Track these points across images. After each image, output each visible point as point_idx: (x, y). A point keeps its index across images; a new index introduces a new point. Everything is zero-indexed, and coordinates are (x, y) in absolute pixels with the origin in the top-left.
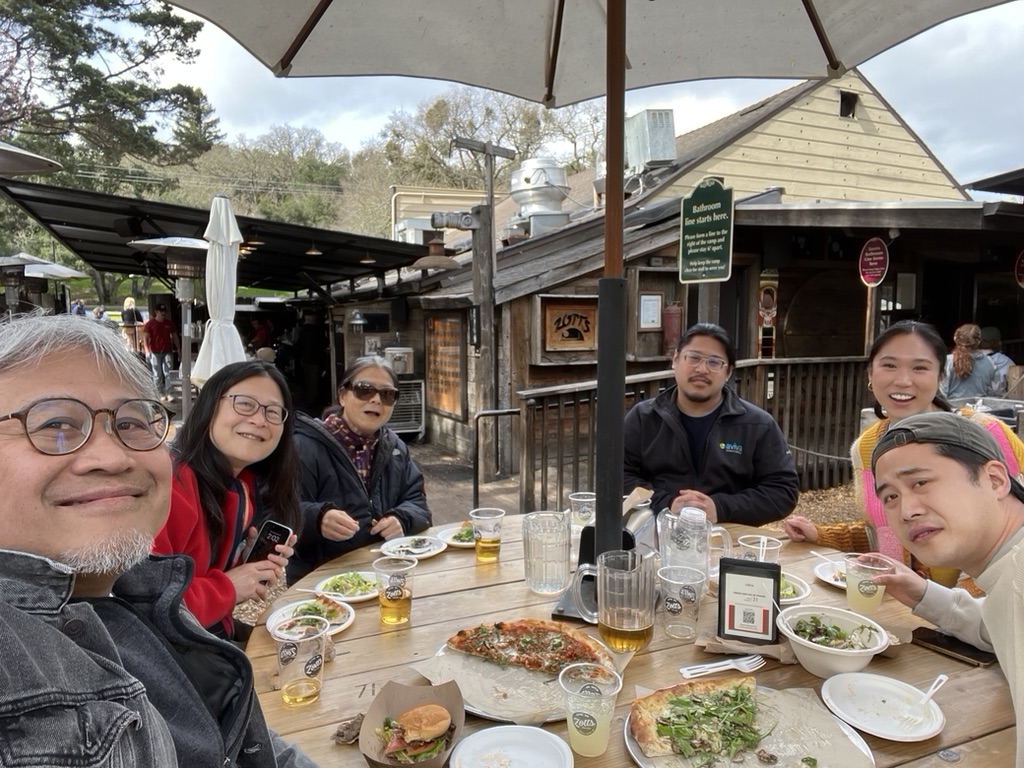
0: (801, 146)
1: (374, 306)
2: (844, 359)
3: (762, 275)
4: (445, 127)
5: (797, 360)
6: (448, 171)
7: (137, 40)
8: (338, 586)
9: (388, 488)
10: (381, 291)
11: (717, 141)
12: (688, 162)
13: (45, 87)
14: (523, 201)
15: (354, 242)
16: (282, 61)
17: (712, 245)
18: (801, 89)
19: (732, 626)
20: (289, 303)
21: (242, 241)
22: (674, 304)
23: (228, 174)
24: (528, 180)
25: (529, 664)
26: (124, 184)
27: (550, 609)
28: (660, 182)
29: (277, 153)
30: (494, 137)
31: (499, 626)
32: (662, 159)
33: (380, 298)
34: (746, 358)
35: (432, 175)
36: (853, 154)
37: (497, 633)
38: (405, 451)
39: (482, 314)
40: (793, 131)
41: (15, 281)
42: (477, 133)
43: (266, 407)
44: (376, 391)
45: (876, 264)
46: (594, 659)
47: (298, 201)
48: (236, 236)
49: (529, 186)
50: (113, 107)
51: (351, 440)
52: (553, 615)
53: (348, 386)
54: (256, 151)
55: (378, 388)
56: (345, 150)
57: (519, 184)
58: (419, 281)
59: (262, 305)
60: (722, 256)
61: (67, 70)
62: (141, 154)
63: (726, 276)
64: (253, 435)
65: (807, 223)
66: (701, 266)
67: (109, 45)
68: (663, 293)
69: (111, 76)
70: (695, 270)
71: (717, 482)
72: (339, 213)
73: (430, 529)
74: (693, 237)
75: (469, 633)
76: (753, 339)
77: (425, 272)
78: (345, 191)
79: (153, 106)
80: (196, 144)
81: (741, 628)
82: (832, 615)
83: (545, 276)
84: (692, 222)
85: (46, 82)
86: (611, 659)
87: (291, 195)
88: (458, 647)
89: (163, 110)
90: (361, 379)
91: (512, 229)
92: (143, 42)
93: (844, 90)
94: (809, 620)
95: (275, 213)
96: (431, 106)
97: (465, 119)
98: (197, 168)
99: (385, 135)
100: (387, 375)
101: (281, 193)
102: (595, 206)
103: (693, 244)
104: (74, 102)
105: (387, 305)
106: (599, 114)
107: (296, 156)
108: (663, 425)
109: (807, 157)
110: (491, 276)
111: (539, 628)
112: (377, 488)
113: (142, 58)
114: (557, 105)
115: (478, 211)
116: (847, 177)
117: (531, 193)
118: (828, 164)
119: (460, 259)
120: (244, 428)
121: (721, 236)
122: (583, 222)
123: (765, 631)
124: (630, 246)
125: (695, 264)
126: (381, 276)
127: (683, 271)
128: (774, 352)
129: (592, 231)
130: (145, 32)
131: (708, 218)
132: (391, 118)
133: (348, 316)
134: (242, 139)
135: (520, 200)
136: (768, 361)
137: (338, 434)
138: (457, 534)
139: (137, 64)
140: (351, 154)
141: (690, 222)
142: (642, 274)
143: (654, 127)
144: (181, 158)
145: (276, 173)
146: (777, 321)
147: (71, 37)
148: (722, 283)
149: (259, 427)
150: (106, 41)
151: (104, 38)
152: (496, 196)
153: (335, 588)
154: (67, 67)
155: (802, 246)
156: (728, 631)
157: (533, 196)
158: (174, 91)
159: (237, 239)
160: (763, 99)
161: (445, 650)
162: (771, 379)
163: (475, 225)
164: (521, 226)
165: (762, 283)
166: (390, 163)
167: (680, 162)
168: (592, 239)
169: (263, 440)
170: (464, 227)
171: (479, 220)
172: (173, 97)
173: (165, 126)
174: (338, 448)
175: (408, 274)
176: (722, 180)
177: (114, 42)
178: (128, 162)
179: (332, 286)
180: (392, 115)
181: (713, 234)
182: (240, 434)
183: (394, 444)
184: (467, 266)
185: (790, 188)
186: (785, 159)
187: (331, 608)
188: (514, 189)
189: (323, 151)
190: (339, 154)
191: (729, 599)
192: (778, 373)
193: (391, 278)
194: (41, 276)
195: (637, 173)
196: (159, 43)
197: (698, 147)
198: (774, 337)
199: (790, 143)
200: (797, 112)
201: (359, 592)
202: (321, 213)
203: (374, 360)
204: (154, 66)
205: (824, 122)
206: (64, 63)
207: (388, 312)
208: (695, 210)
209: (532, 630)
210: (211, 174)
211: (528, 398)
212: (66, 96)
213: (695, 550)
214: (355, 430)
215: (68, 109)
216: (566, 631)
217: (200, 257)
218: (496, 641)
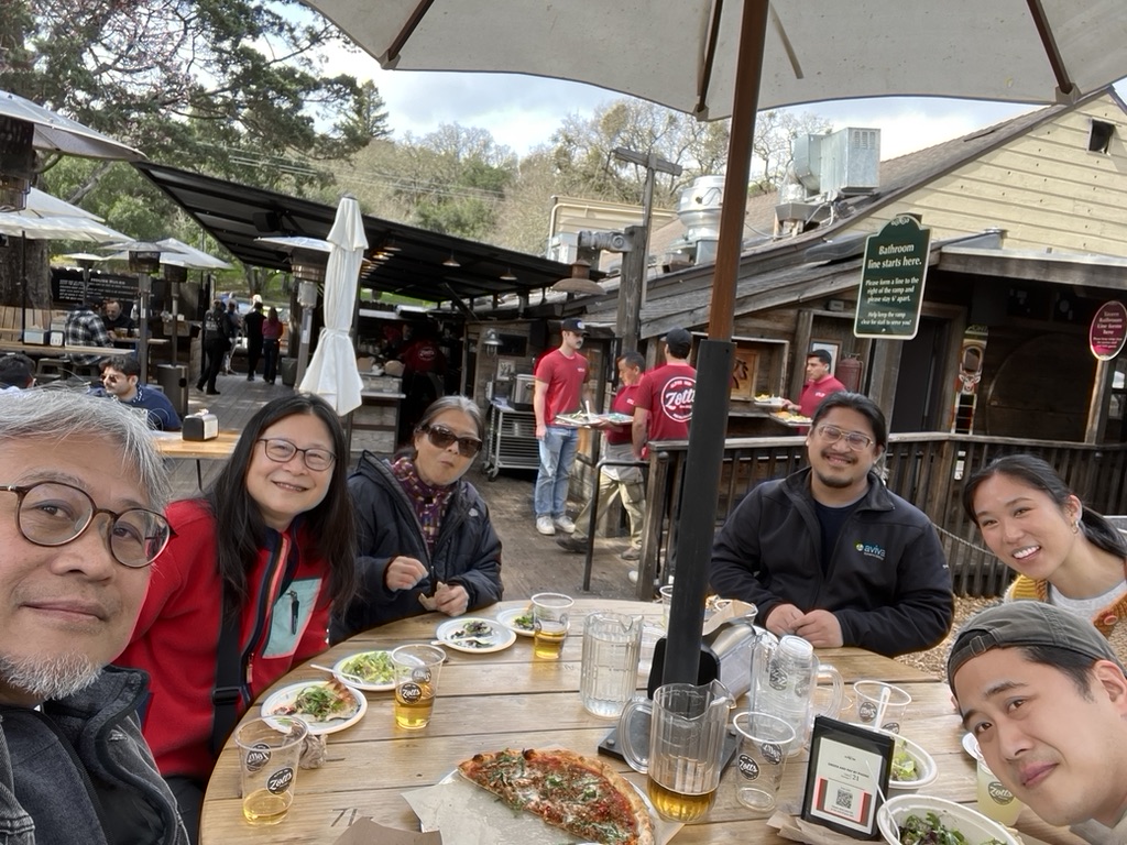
0: (1036, 183)
1: (512, 326)
2: (1058, 443)
3: (967, 332)
4: (622, 134)
5: (998, 439)
6: (619, 183)
7: (304, 25)
8: (361, 668)
9: (457, 554)
10: (521, 311)
11: (932, 169)
12: (893, 191)
13: (207, 69)
14: (692, 224)
15: (497, 255)
16: (389, 50)
17: (898, 295)
18: (1043, 115)
19: (820, 807)
20: (431, 313)
21: (367, 247)
22: (853, 356)
23: (391, 173)
24: (699, 200)
25: (548, 816)
26: (287, 175)
27: (599, 737)
28: (855, 212)
29: (443, 153)
30: (676, 148)
31: (527, 755)
32: (861, 186)
33: (520, 319)
34: (935, 430)
35: (601, 186)
36: (1100, 196)
37: (522, 764)
38: (484, 512)
39: (624, 348)
40: (1028, 164)
41: (149, 268)
42: (657, 143)
43: (304, 451)
44: (456, 439)
45: (1112, 332)
46: (632, 824)
47: (458, 206)
48: (361, 242)
49: (701, 207)
50: (271, 94)
51: (420, 491)
52: (600, 748)
53: (426, 428)
54: (422, 149)
55: (458, 436)
56: (513, 154)
57: (689, 203)
58: (562, 304)
59: (403, 313)
60: (909, 308)
61: (229, 53)
62: (296, 145)
63: (911, 334)
64: (290, 485)
65: (1029, 275)
66: (882, 319)
67: (276, 28)
68: (841, 343)
69: (275, 61)
70: (873, 322)
71: (847, 592)
72: (498, 221)
73: (499, 604)
74: (876, 283)
75: (487, 759)
76: (948, 407)
77: (570, 296)
78: (507, 197)
79: (312, 95)
80: (357, 139)
81: (831, 810)
82: (957, 815)
83: (701, 312)
84: (876, 265)
85: (208, 63)
86: (652, 827)
87: (451, 198)
88: (470, 776)
89: (324, 100)
90: (441, 422)
91: (675, 254)
92: (309, 28)
93: (1096, 119)
94: (924, 817)
95: (433, 217)
96: (610, 111)
97: (645, 126)
98: (353, 163)
99: (555, 140)
100: (471, 420)
101: (442, 195)
102: (775, 235)
103: (875, 291)
104: (234, 88)
105: (526, 327)
106: (799, 129)
107: (462, 157)
108: (791, 511)
109: (1042, 196)
110: (639, 307)
111: (576, 766)
112: (444, 553)
113: (308, 43)
114: (710, 118)
115: (632, 232)
116: (1090, 223)
117: (701, 214)
118: (1067, 206)
119: (605, 285)
120: (281, 477)
121: (910, 285)
122: (758, 251)
123: (864, 821)
124: (806, 285)
125: (875, 315)
126: (524, 293)
127: (859, 321)
128: (972, 425)
129: (766, 263)
130: (313, 17)
131: (897, 263)
132: (564, 122)
133: (483, 335)
134: (408, 137)
135: (688, 221)
136: (961, 437)
137: (407, 481)
138: (520, 618)
139: (302, 51)
140: (519, 159)
141: (875, 265)
142: (817, 318)
143: (855, 148)
144: (338, 152)
145: (439, 174)
146: (979, 388)
147: (238, 18)
148: (905, 341)
149: (295, 476)
150: (273, 24)
151: (271, 20)
152: (654, 213)
153: (356, 669)
154: (229, 49)
155: (1021, 302)
156: (814, 812)
157: (704, 218)
158: (337, 81)
159: (361, 245)
160: (993, 124)
161: (454, 776)
162: (961, 458)
163: (627, 248)
164: (686, 251)
165: (966, 341)
166: (558, 171)
167: (883, 191)
168: (765, 272)
169: (305, 489)
170: (613, 248)
171: (631, 242)
172: (336, 87)
173: (324, 117)
174: (402, 499)
175: (554, 295)
176: (919, 217)
177: (280, 25)
178: (291, 154)
179: (476, 300)
180: (566, 118)
181: (901, 282)
182: (276, 483)
183: (472, 502)
184: (613, 293)
185: (1013, 231)
186: (1013, 196)
187: (341, 696)
188: (682, 210)
189: (490, 154)
190: (506, 157)
191: (822, 771)
192: (971, 453)
193: (535, 298)
194: (182, 264)
195: (828, 200)
196: (326, 28)
197: (908, 175)
198: (974, 407)
199: (1022, 178)
200: (1035, 142)
201: (382, 679)
202: (480, 220)
203: (459, 401)
204: (320, 53)
205: (1068, 155)
206: (226, 45)
207: (527, 335)
208: (882, 251)
209: (566, 767)
210: (374, 171)
211: (660, 450)
212: (226, 80)
213: (793, 692)
214: (423, 478)
215: (228, 94)
216: (608, 775)
217: (321, 259)
218: (518, 776)
